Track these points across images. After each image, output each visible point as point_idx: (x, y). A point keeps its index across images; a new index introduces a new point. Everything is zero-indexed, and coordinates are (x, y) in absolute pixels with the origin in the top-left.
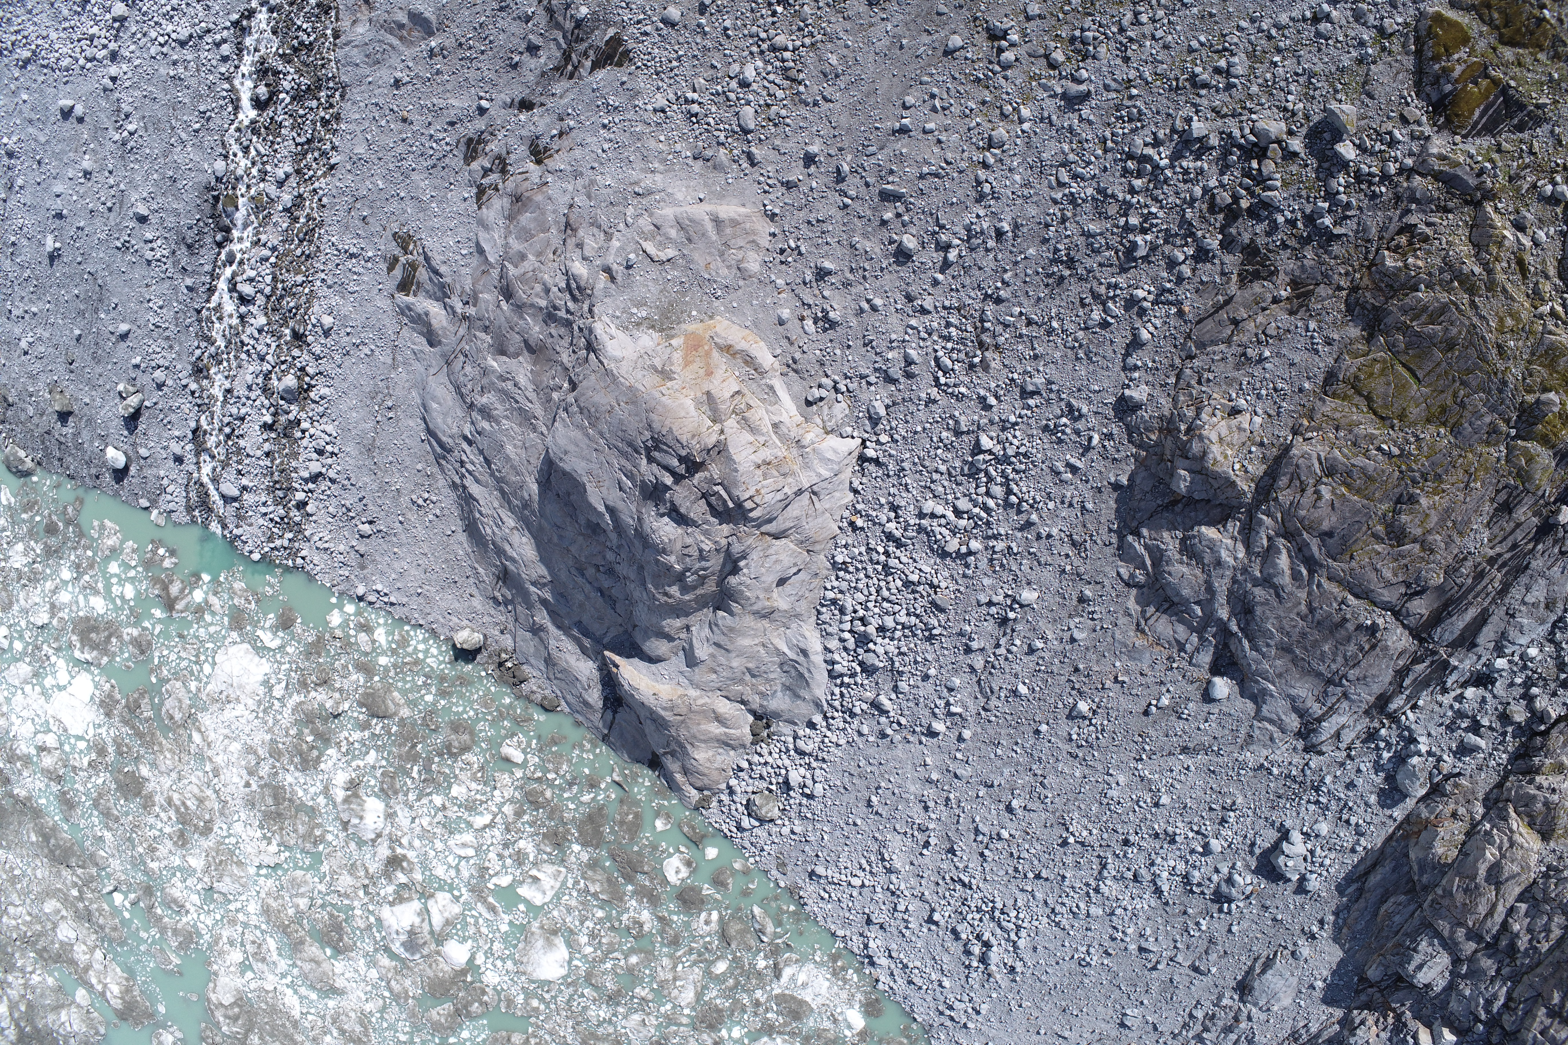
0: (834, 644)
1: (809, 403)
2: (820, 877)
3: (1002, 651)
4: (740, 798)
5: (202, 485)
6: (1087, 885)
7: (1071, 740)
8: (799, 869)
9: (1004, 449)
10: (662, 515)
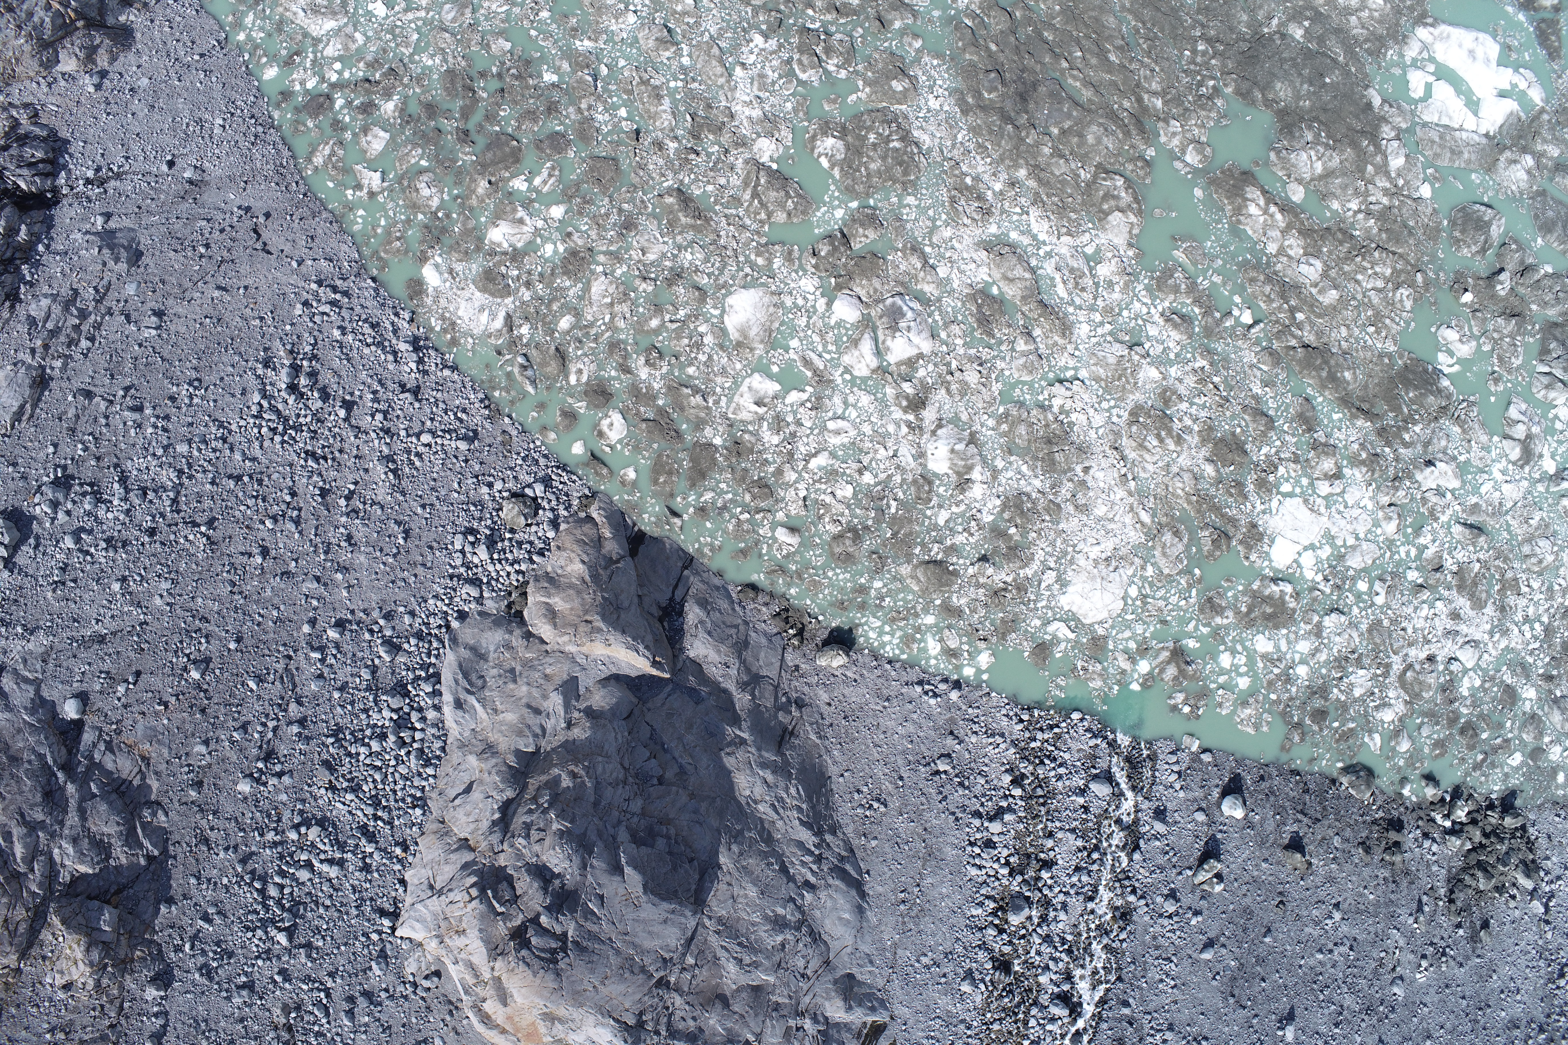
0: (431, 715)
1: (438, 974)
2: (465, 438)
3: (271, 724)
4: (545, 515)
5: (1134, 788)
6: (190, 477)
7: (207, 637)
8: (488, 441)
9: (266, 933)
10: (559, 876)
